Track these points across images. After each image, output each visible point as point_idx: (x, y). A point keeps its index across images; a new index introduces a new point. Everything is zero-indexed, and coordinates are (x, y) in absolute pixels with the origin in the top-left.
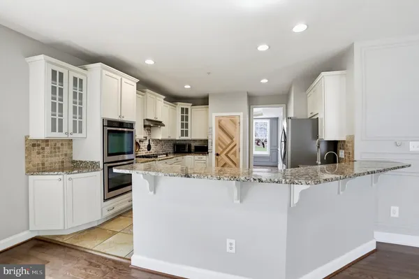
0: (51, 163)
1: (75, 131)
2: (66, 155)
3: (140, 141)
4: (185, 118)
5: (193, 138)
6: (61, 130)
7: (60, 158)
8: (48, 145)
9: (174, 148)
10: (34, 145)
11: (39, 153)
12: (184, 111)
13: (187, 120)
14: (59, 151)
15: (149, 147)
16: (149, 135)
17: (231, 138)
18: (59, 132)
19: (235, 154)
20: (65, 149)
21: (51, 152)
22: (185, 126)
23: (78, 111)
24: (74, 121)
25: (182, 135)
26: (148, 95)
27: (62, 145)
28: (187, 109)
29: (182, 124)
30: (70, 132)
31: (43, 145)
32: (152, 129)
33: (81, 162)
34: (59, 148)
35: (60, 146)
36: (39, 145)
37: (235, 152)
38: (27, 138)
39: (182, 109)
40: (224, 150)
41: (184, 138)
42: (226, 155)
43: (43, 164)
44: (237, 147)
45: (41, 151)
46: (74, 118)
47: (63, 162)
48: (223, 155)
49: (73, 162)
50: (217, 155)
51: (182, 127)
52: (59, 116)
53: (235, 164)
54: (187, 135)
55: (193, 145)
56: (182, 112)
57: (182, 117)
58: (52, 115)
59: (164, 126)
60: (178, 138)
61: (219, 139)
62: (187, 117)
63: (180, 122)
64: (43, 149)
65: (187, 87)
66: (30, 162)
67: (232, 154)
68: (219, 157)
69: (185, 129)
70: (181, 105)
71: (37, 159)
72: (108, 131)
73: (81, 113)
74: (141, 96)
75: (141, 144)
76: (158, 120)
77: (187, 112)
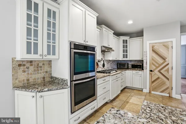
0: (35, 79)
1: (49, 53)
2: (46, 72)
3: (98, 61)
4: (125, 46)
5: (131, 59)
6: (36, 52)
7: (42, 75)
8: (32, 65)
9: (117, 65)
10: (20, 65)
11: (24, 71)
12: (125, 42)
13: (127, 47)
14: (41, 70)
15: (104, 65)
16: (104, 57)
17: (164, 59)
18: (34, 54)
19: (168, 71)
20: (46, 68)
21: (35, 71)
22: (125, 51)
23: (51, 36)
24: (48, 45)
25: (124, 57)
26: (104, 29)
27: (44, 64)
28: (126, 41)
29: (124, 51)
30: (44, 55)
31: (28, 65)
32: (106, 53)
33: (56, 78)
34: (41, 67)
35: (42, 65)
36: (24, 65)
37: (168, 69)
38: (13, 60)
39: (124, 40)
40: (157, 67)
41: (125, 59)
42: (159, 71)
43: (28, 80)
44: (169, 66)
45: (26, 70)
46: (48, 42)
47: (44, 78)
48: (156, 72)
49: (52, 77)
50: (151, 71)
51: (124, 52)
52: (34, 40)
53: (168, 79)
54: (127, 57)
55: (130, 63)
56: (124, 43)
57: (124, 46)
58: (27, 39)
59: (113, 51)
60: (121, 59)
61: (153, 59)
62: (127, 46)
63: (122, 49)
64: (28, 68)
65: (130, 22)
66: (16, 79)
67: (165, 71)
68: (153, 73)
69: (125, 54)
70: (123, 38)
71: (23, 77)
72: (75, 52)
73: (54, 39)
74: (99, 30)
75: (99, 63)
76: (110, 47)
77: (126, 43)
